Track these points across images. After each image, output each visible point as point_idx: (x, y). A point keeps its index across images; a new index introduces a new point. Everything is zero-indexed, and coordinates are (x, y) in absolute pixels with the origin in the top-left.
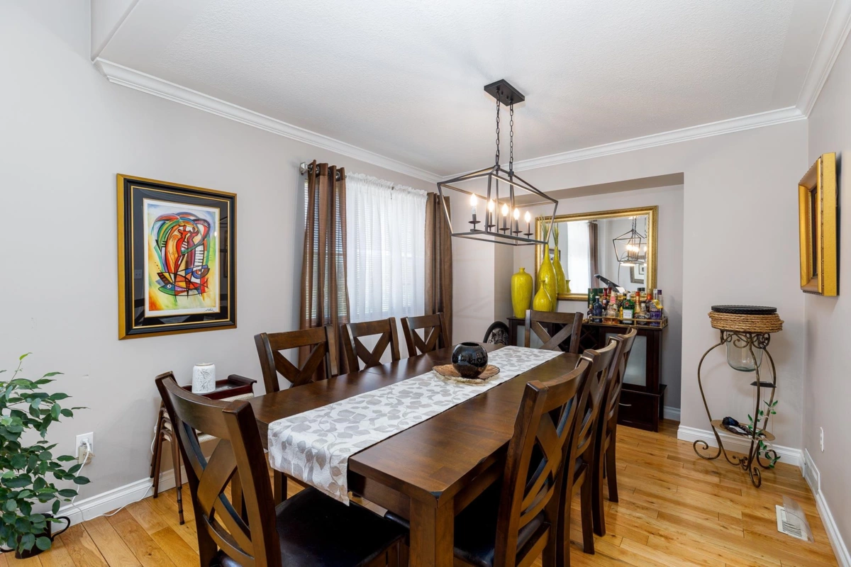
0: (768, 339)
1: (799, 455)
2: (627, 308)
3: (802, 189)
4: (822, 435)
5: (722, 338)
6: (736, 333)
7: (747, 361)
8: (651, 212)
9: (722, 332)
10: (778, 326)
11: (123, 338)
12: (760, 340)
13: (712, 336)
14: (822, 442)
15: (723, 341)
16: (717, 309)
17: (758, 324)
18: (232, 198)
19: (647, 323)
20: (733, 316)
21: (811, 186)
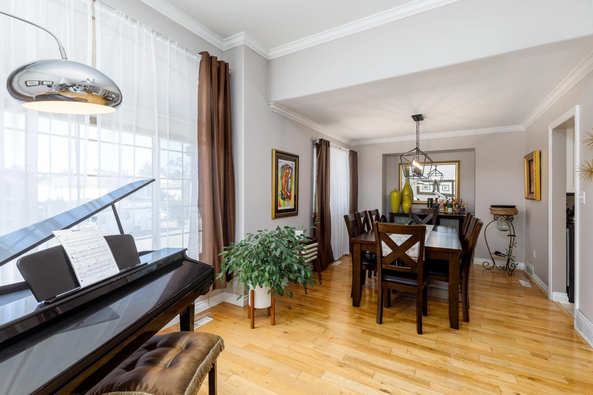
0: (513, 218)
1: (523, 265)
2: (449, 207)
3: (525, 160)
4: (534, 252)
5: (495, 219)
6: (501, 215)
7: (505, 227)
8: (457, 163)
9: (495, 215)
10: (516, 213)
11: (274, 219)
12: (509, 218)
13: (491, 217)
14: (534, 255)
15: (495, 220)
16: (493, 206)
17: (509, 212)
18: (298, 157)
19: (459, 214)
20: (500, 209)
21: (530, 159)
